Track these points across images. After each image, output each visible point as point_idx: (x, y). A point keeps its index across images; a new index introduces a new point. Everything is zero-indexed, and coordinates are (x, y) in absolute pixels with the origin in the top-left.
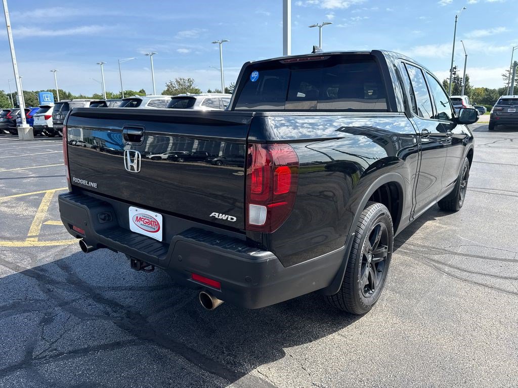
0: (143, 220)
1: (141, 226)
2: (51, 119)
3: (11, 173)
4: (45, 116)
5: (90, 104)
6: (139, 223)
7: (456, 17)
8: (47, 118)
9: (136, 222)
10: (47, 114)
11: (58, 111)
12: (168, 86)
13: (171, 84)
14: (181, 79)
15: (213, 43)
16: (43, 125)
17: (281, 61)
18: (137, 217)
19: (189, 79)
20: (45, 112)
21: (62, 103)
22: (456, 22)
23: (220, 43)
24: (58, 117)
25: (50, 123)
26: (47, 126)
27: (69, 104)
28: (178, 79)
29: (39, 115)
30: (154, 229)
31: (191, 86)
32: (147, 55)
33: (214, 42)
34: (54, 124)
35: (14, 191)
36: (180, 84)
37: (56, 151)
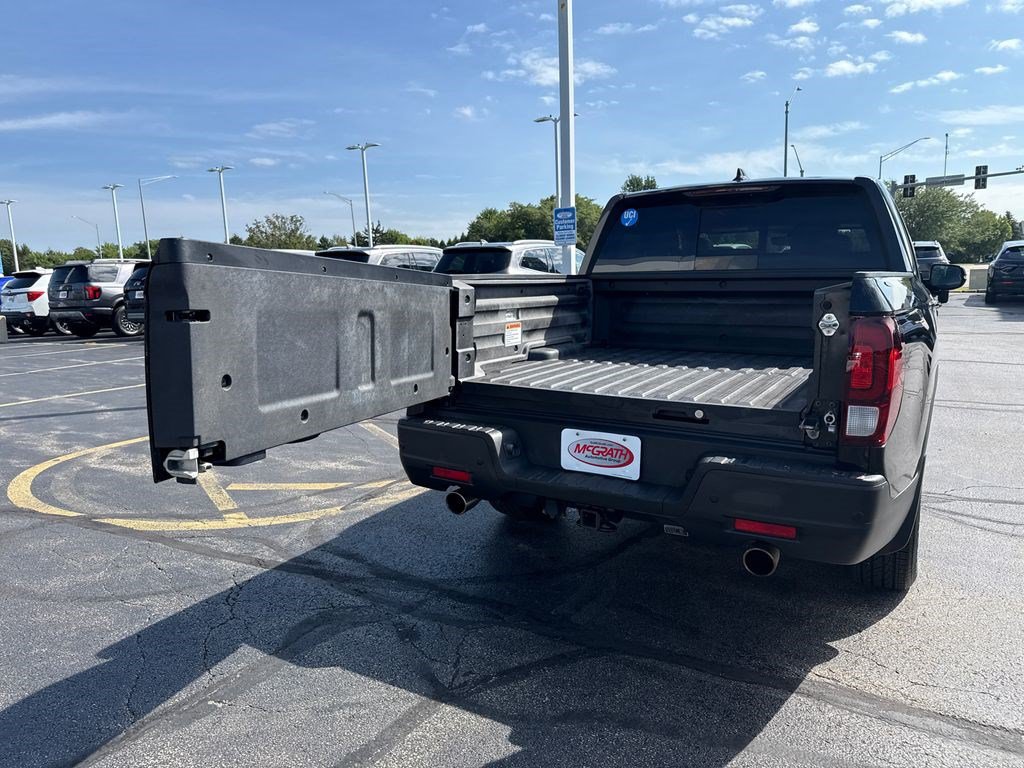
0: (591, 448)
1: (587, 460)
2: (44, 300)
3: (49, 404)
4: (28, 293)
5: (135, 269)
6: (581, 456)
7: (787, 105)
8: (33, 297)
9: (577, 455)
10: (34, 288)
11: (63, 282)
12: (250, 230)
13: (258, 227)
14: (277, 217)
15: (349, 149)
16: (22, 311)
17: (685, 194)
18: (578, 445)
19: (292, 218)
20: (29, 286)
21: (70, 267)
22: (787, 112)
23: (363, 150)
24: (62, 295)
25: (42, 308)
26: (32, 313)
27: (87, 269)
28: (271, 218)
29: (13, 291)
30: (619, 461)
31: (298, 229)
32: (212, 171)
33: (351, 146)
34: (52, 308)
35: (100, 435)
36: (275, 227)
37: (95, 363)
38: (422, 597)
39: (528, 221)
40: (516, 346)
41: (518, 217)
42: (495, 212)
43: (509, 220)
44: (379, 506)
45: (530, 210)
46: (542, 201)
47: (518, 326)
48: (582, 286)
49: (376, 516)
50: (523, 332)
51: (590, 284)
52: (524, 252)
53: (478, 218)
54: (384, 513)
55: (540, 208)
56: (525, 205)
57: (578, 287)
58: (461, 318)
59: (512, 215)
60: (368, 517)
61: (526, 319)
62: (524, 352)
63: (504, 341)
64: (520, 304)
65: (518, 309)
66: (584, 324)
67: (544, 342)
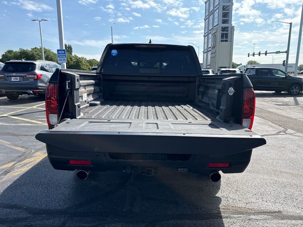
7: (112, 28)
38: (63, 220)
39: (27, 55)
40: (86, 101)
41: (23, 54)
42: (12, 51)
43: (19, 54)
44: (15, 176)
45: (27, 51)
46: (32, 49)
47: (85, 92)
48: (99, 77)
49: (15, 182)
50: (87, 95)
51: (102, 76)
52: (41, 64)
53: (6, 53)
54: (19, 180)
55: (31, 51)
56: (25, 49)
57: (98, 77)
58: (76, 89)
59: (20, 53)
60: (11, 183)
61: (88, 89)
62: (88, 103)
63: (82, 99)
64: (86, 83)
65: (85, 85)
66: (100, 91)
67: (92, 99)
